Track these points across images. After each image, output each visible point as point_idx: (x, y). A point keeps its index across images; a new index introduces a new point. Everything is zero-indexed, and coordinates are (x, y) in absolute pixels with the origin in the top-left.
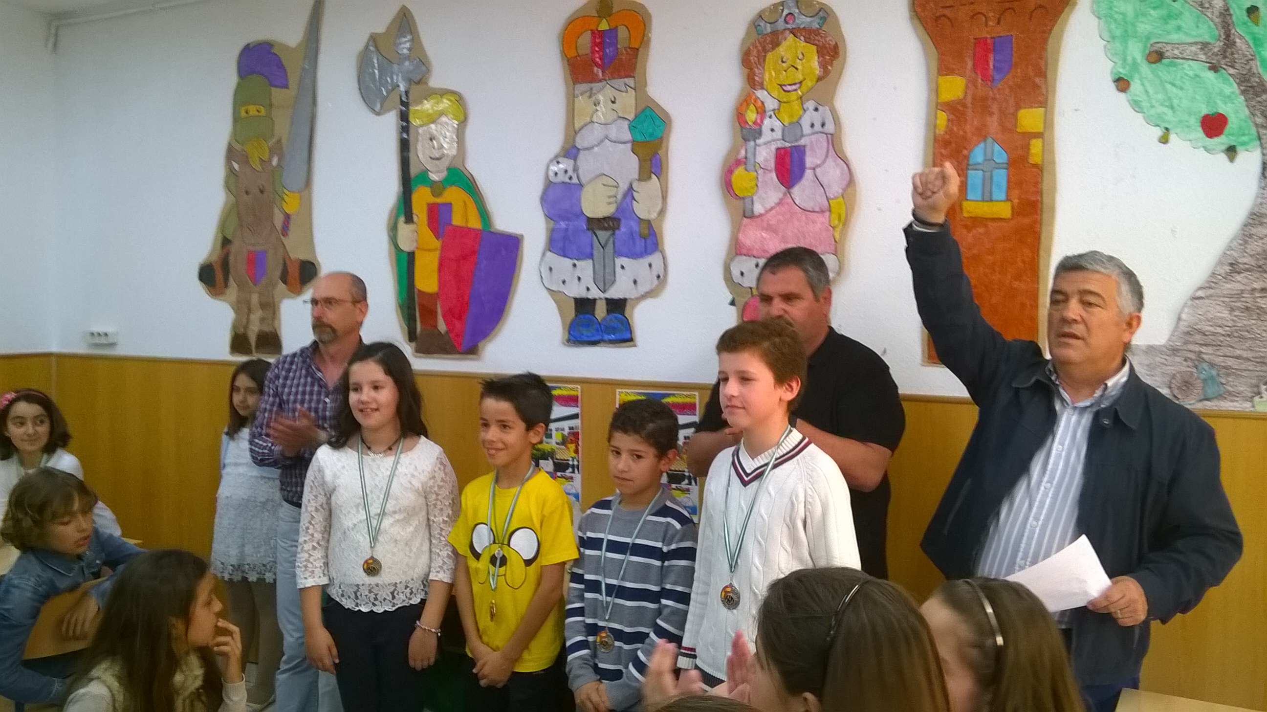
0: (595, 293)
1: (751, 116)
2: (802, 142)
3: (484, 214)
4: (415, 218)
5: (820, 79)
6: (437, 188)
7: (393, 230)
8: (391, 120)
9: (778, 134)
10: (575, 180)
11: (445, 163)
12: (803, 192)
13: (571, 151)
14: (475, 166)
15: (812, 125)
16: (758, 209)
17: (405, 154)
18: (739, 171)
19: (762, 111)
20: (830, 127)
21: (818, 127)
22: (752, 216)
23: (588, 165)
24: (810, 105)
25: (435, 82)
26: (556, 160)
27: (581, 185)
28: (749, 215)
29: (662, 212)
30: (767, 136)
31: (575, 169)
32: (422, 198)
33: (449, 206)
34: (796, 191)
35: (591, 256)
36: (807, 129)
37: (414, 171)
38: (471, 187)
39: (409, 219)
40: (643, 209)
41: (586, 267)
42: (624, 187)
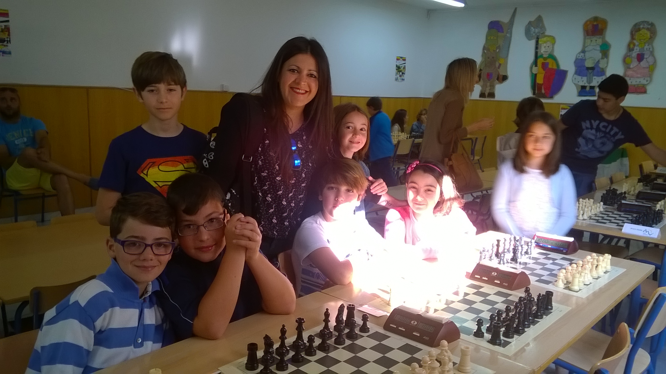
0: (586, 85)
1: (632, 46)
2: (644, 52)
3: (558, 65)
4: (538, 66)
5: (649, 39)
6: (545, 59)
7: (531, 68)
8: (533, 42)
9: (638, 50)
10: (584, 58)
11: (547, 53)
12: (643, 64)
13: (583, 51)
14: (556, 54)
15: (647, 49)
16: (631, 66)
17: (537, 50)
18: (628, 58)
19: (634, 45)
20: (651, 50)
21: (648, 49)
22: (630, 68)
23: (588, 55)
24: (647, 44)
25: (547, 33)
26: (579, 53)
27: (585, 60)
28: (629, 68)
29: (607, 66)
30: (635, 51)
31: (584, 56)
32: (540, 61)
33: (548, 63)
34: (642, 63)
35: (586, 76)
36: (645, 49)
37: (539, 55)
38: (555, 59)
39: (536, 66)
40: (601, 65)
41: (585, 79)
42: (597, 60)
